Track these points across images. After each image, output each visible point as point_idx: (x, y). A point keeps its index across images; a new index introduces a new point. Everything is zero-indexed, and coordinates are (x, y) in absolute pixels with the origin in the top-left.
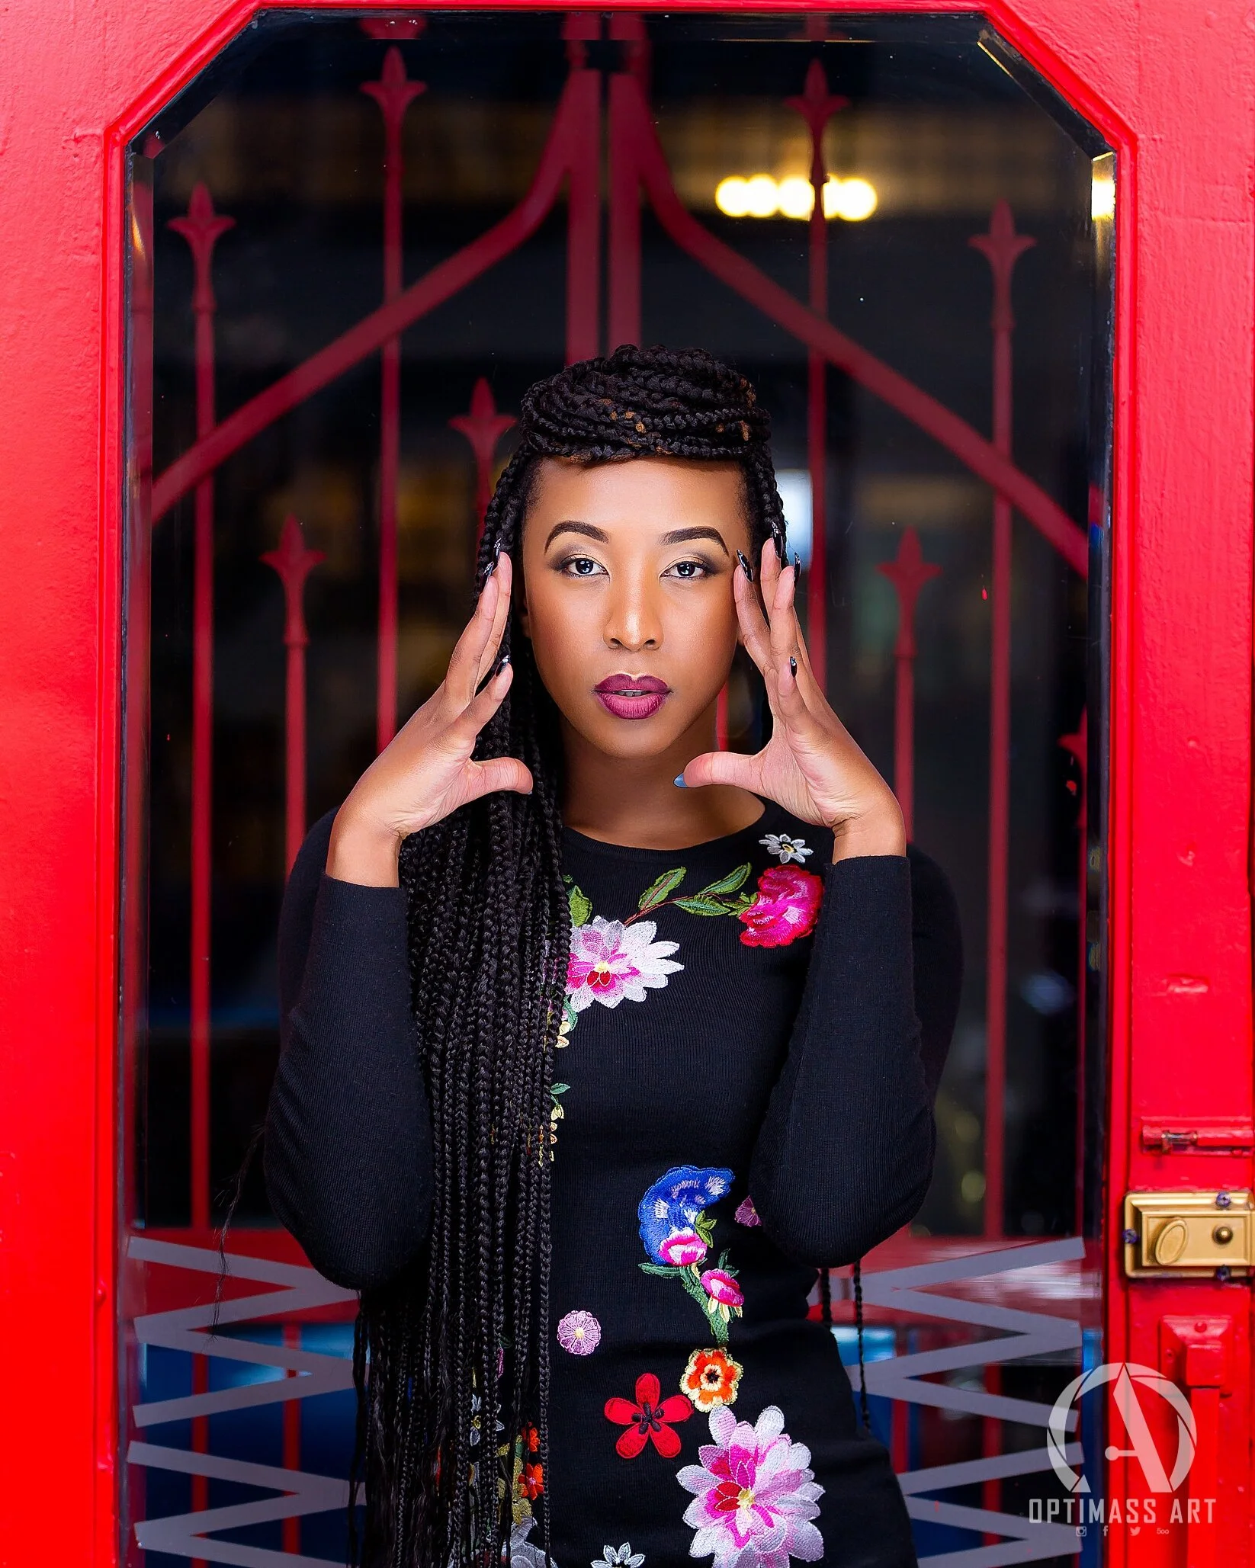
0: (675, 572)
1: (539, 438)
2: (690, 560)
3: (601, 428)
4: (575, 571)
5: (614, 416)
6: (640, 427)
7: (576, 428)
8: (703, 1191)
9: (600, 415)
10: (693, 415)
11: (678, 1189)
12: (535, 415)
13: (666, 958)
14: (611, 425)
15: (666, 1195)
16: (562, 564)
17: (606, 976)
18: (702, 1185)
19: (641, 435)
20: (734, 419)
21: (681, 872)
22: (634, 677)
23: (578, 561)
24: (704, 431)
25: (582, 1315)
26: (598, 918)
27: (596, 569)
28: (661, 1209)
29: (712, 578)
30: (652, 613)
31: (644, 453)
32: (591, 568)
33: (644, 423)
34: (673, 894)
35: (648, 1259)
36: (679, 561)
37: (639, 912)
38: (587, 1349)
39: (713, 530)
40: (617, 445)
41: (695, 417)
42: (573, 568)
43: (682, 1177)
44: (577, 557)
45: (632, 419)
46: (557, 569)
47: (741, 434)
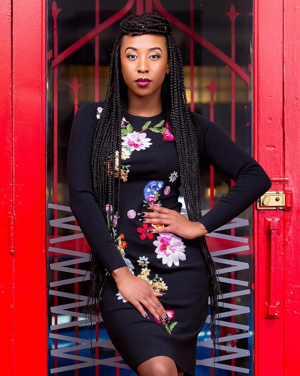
0: (152, 57)
1: (123, 30)
2: (155, 54)
3: (135, 28)
4: (131, 58)
5: (138, 25)
6: (143, 27)
7: (130, 28)
8: (157, 187)
9: (135, 25)
10: (154, 24)
11: (152, 186)
12: (123, 26)
13: (148, 142)
14: (137, 27)
15: (150, 187)
16: (128, 57)
17: (137, 145)
18: (157, 185)
19: (143, 28)
20: (163, 25)
21: (150, 122)
22: (143, 79)
23: (132, 55)
24: (156, 28)
25: (132, 211)
26: (134, 131)
27: (135, 57)
28: (149, 190)
29: (159, 58)
30: (147, 65)
31: (145, 33)
32: (134, 57)
33: (144, 26)
34: (149, 127)
35: (145, 200)
36: (152, 55)
37: (142, 130)
38: (133, 217)
39: (159, 48)
40: (139, 31)
41: (154, 25)
42: (131, 57)
43: (153, 183)
44: (131, 55)
45: (141, 25)
46: (127, 57)
47: (165, 29)
